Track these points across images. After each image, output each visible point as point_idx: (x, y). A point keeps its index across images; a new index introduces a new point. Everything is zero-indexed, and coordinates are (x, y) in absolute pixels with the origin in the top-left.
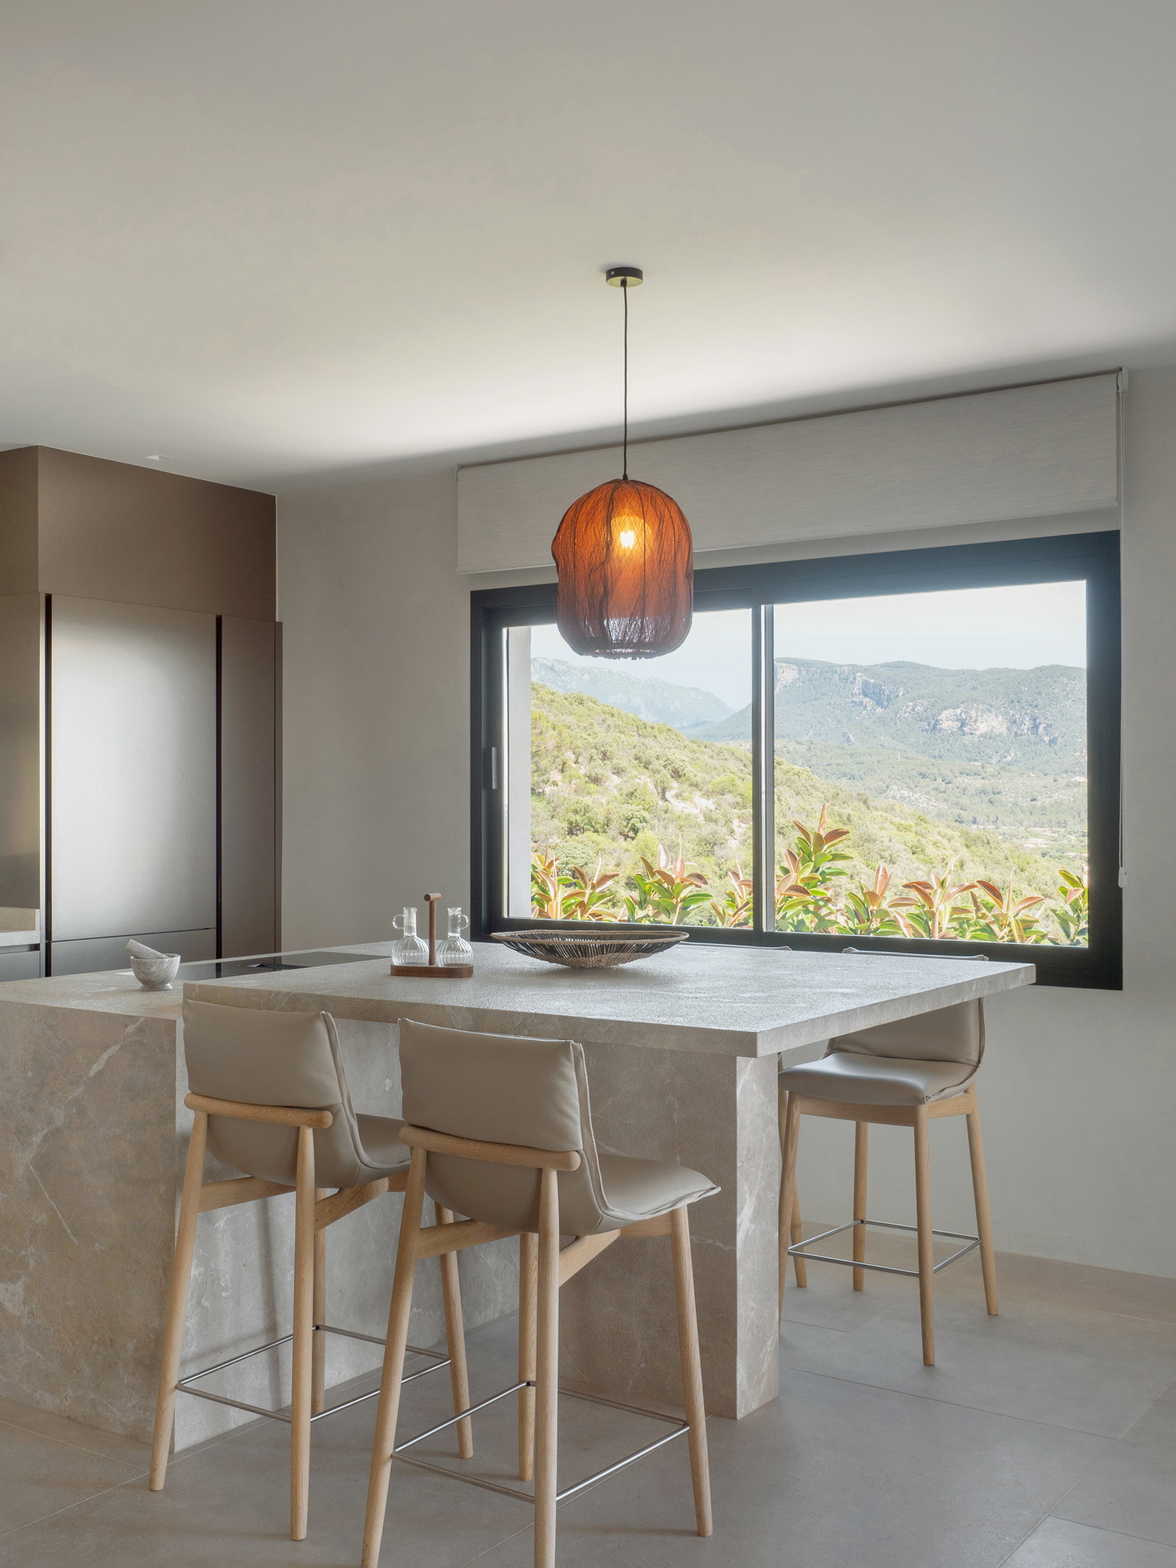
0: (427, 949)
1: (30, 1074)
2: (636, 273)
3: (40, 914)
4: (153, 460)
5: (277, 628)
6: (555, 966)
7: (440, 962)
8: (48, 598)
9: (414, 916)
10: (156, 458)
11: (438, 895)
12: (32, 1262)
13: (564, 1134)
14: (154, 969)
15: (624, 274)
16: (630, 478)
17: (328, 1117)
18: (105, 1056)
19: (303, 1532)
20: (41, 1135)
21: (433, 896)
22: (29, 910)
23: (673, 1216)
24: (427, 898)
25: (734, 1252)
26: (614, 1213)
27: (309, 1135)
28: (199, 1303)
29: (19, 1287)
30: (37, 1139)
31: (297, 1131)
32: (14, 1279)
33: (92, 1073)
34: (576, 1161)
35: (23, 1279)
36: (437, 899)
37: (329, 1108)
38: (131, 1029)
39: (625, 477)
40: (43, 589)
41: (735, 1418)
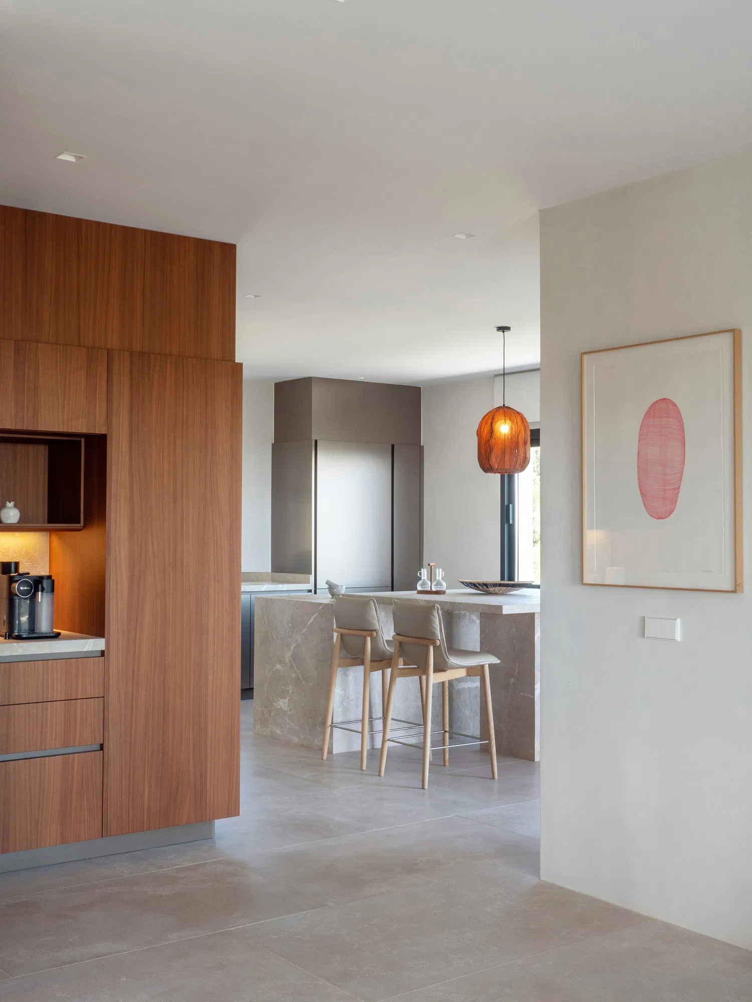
0: (430, 584)
1: (290, 625)
2: (508, 328)
3: (312, 576)
4: (362, 379)
5: (421, 449)
6: (479, 592)
7: (434, 589)
8: (316, 441)
9: (426, 572)
10: (363, 378)
11: (434, 564)
12: (290, 692)
13: (434, 634)
14: (335, 590)
15: (503, 329)
16: (506, 406)
17: (375, 634)
18: (313, 617)
19: (364, 768)
20: (293, 646)
21: (431, 564)
22: (308, 575)
23: (482, 666)
24: (429, 565)
25: (534, 698)
26: (452, 661)
27: (369, 639)
28: (342, 703)
29: (286, 701)
30: (292, 648)
31: (365, 638)
32: (285, 698)
33: (309, 624)
34: (438, 643)
35: (288, 698)
36: (434, 565)
37: (375, 630)
38: (321, 608)
39: (504, 405)
40: (314, 438)
41: (534, 761)
